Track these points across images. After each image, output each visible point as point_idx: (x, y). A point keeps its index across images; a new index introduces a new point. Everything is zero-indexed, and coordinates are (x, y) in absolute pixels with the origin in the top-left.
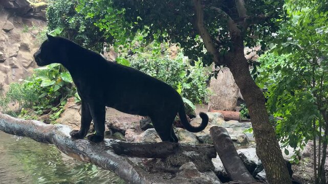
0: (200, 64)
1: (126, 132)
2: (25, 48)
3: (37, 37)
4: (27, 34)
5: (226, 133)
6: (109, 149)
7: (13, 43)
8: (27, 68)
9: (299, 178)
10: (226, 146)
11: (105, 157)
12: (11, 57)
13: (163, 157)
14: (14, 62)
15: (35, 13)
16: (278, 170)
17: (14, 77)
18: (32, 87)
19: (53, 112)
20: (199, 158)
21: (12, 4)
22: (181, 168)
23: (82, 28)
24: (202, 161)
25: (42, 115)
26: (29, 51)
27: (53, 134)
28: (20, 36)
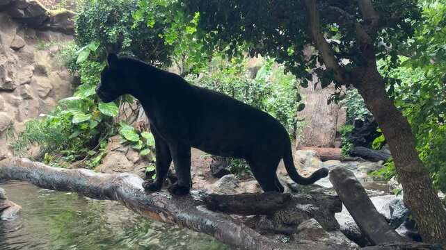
0: (316, 84)
1: (193, 181)
2: (41, 71)
3: (57, 56)
4: (43, 52)
6: (199, 204)
7: (24, 66)
8: (44, 98)
10: (357, 196)
12: (23, 84)
13: (270, 214)
14: (26, 91)
15: (52, 23)
16: (438, 225)
17: (27, 112)
18: (59, 124)
19: (90, 157)
20: (320, 213)
21: (22, 12)
22: (300, 227)
23: (127, 42)
24: (323, 217)
25: (74, 162)
26: (46, 76)
27: (117, 187)
28: (34, 56)
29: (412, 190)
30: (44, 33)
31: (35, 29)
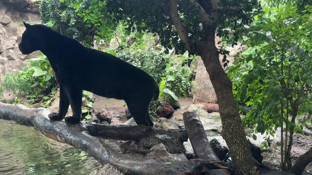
0: (173, 52)
1: (112, 121)
5: (197, 118)
6: (84, 130)
7: (10, 36)
8: (23, 60)
9: (268, 163)
10: (196, 130)
11: (79, 137)
12: (8, 49)
13: (137, 140)
14: (10, 54)
15: (32, 8)
16: (241, 151)
17: (10, 69)
18: (25, 77)
19: (45, 100)
20: (171, 141)
22: (151, 149)
23: (73, 22)
24: (173, 144)
25: (34, 103)
27: (34, 117)
28: (17, 30)
29: (227, 127)
30: (26, 14)
31: (20, 11)
